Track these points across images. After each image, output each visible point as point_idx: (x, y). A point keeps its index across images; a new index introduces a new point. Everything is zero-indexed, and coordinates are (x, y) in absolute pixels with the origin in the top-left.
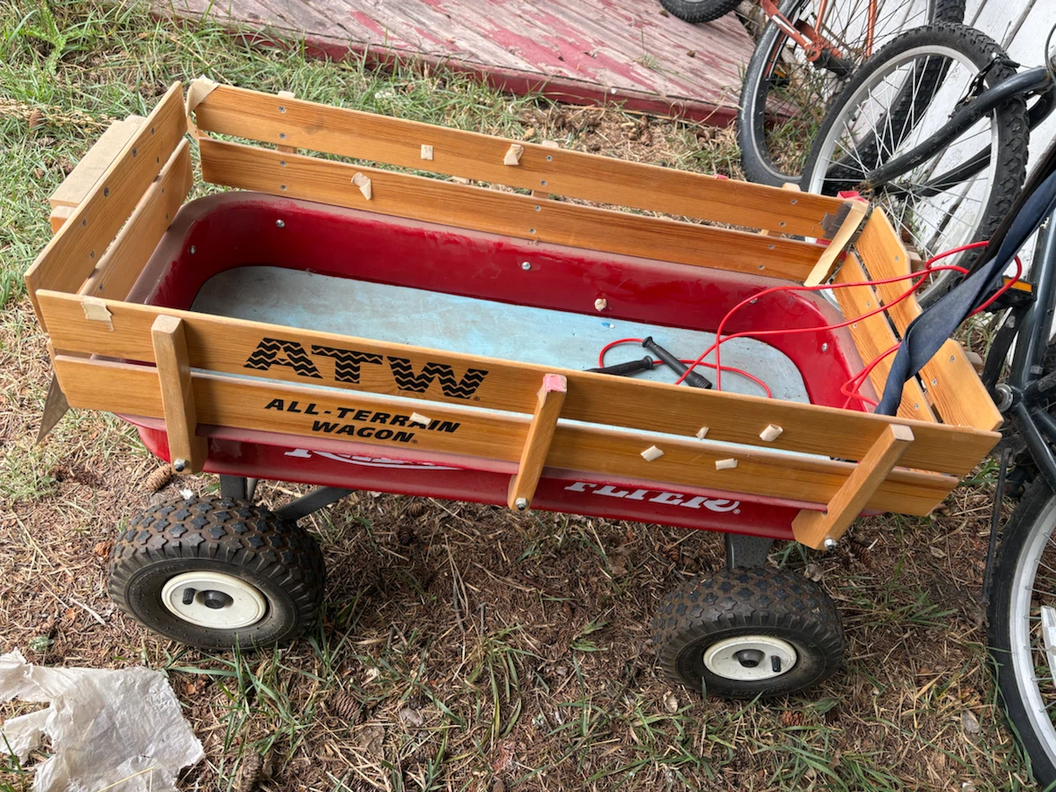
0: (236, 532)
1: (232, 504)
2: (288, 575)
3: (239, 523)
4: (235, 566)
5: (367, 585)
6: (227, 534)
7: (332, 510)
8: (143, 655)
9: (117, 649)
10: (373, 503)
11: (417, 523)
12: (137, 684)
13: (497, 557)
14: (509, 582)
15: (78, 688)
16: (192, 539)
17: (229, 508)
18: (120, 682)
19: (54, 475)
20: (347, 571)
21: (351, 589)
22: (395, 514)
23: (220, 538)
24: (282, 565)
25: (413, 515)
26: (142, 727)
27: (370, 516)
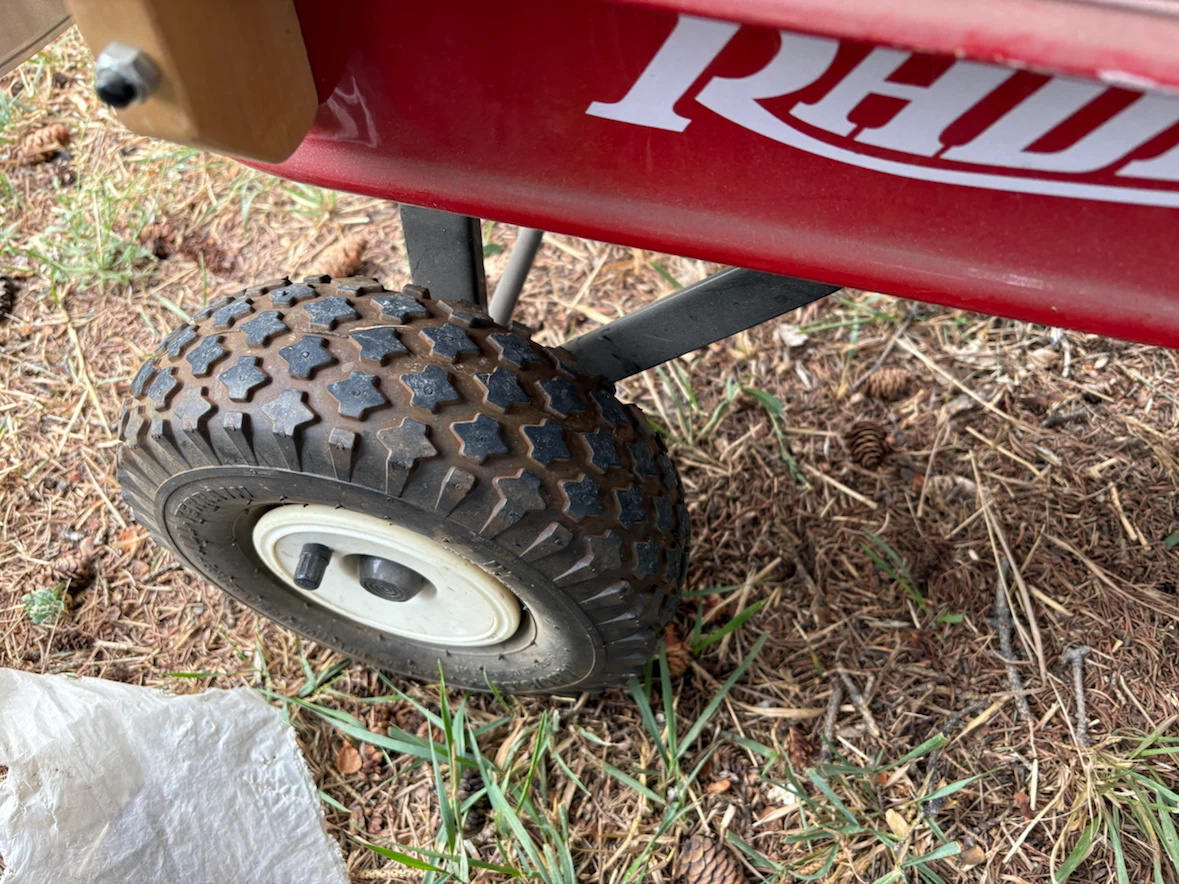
0: (419, 401)
1: (419, 308)
2: (580, 554)
3: (431, 372)
4: (417, 510)
5: (773, 556)
6: (388, 404)
7: (693, 367)
8: (259, 662)
9: (207, 633)
10: (786, 358)
11: (892, 417)
12: (224, 738)
13: (1112, 530)
14: (1151, 601)
15: (79, 739)
16: (279, 412)
17: (407, 319)
18: (183, 729)
19: (150, 245)
20: (724, 514)
21: (733, 559)
22: (841, 391)
23: (365, 416)
24: (564, 523)
25: (883, 397)
26: (228, 846)
27: (779, 389)
